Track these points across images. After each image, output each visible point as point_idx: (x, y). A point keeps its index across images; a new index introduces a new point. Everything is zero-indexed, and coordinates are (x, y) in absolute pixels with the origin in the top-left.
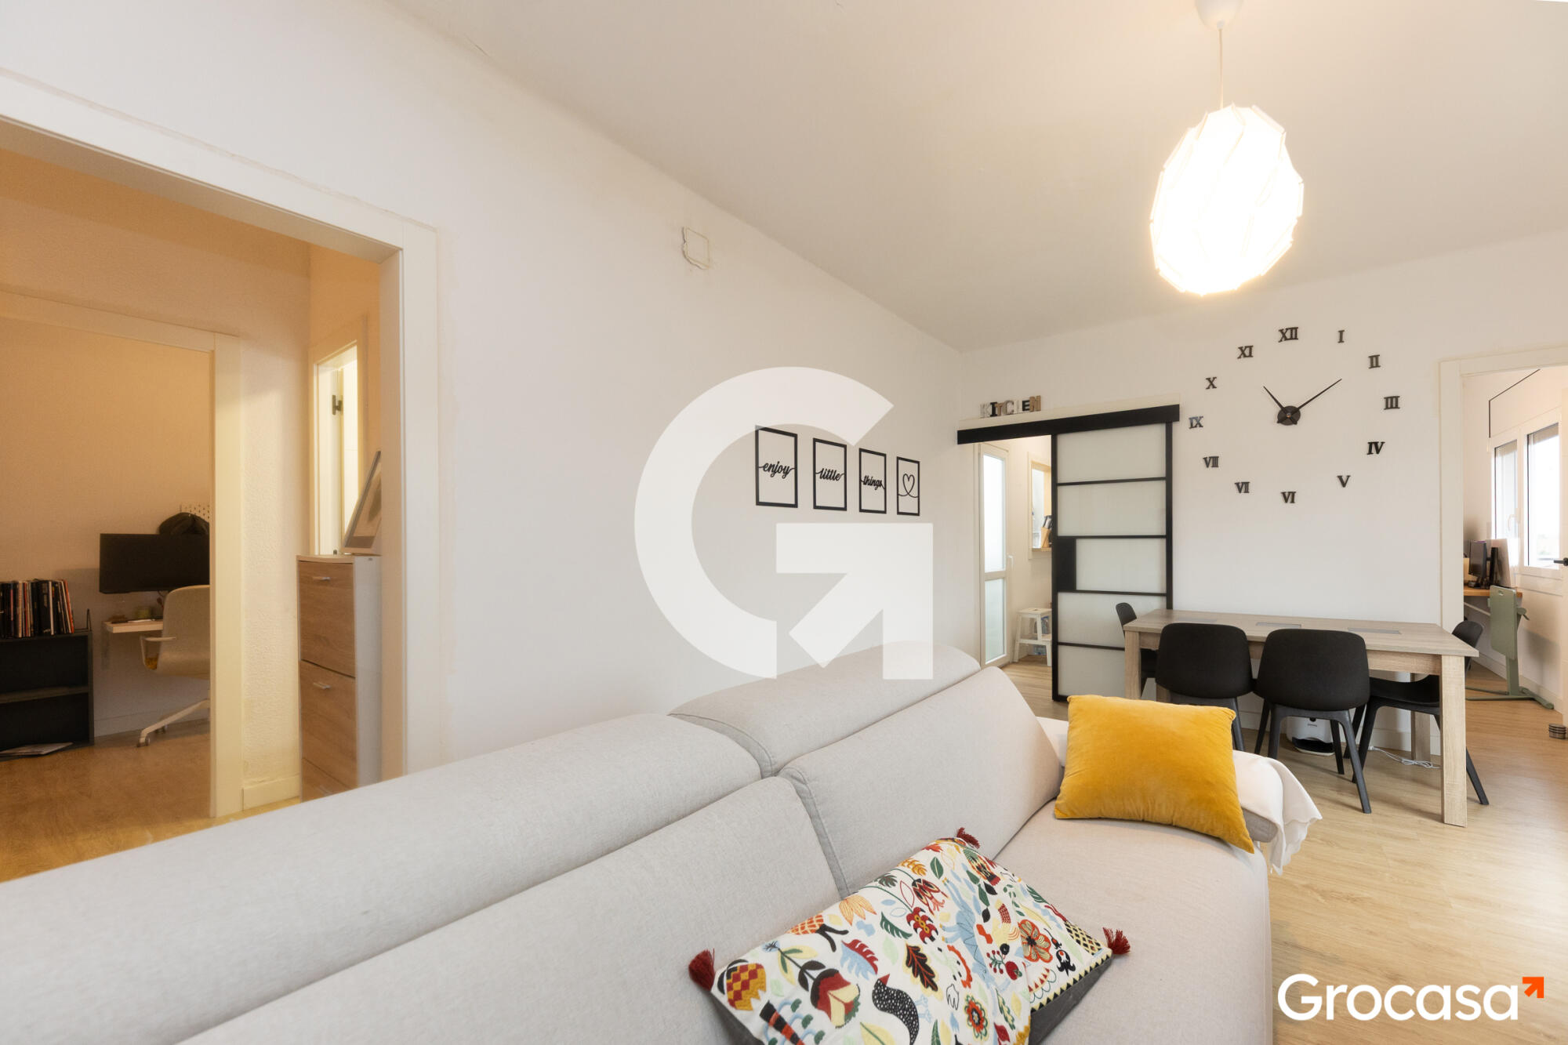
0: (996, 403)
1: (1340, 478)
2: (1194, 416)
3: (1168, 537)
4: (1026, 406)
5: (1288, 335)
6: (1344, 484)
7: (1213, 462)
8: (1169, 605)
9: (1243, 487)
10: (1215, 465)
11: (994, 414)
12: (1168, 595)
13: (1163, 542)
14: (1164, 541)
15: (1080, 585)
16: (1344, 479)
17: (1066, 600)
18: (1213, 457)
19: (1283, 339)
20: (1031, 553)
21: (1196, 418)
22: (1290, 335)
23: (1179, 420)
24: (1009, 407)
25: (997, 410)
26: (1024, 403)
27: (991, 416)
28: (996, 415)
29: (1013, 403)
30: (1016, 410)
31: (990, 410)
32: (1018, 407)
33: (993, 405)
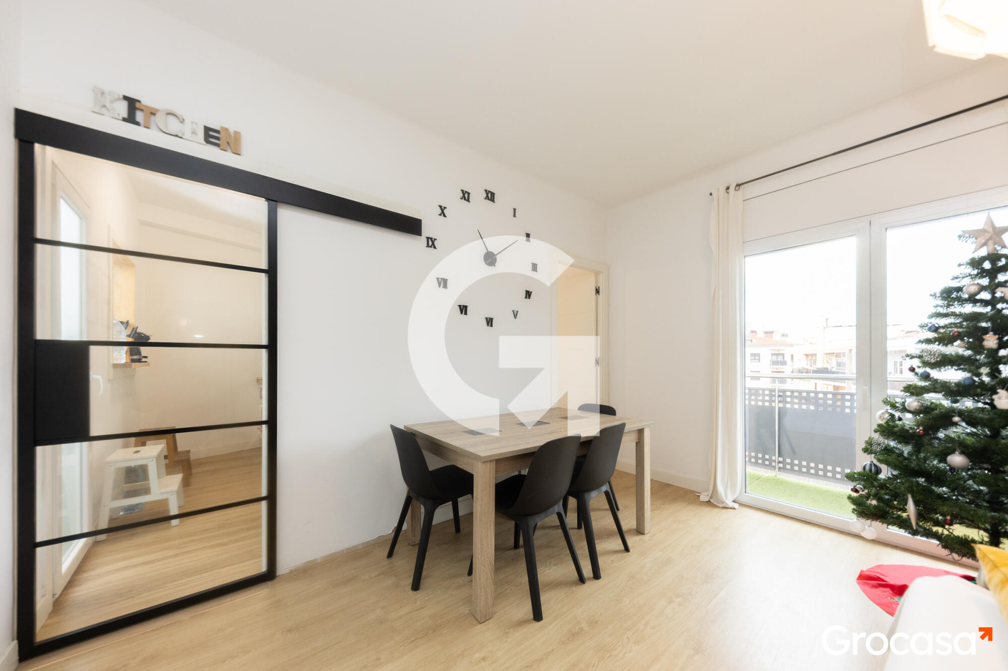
0: (139, 101)
2: (431, 236)
4: (211, 135)
11: (131, 119)
19: (487, 198)
20: (111, 370)
21: (431, 239)
22: (490, 196)
23: (421, 235)
24: (173, 125)
25: (139, 116)
26: (207, 130)
27: (124, 120)
28: (138, 124)
29: (182, 121)
30: (188, 135)
31: (123, 109)
32: (194, 133)
33: (132, 104)
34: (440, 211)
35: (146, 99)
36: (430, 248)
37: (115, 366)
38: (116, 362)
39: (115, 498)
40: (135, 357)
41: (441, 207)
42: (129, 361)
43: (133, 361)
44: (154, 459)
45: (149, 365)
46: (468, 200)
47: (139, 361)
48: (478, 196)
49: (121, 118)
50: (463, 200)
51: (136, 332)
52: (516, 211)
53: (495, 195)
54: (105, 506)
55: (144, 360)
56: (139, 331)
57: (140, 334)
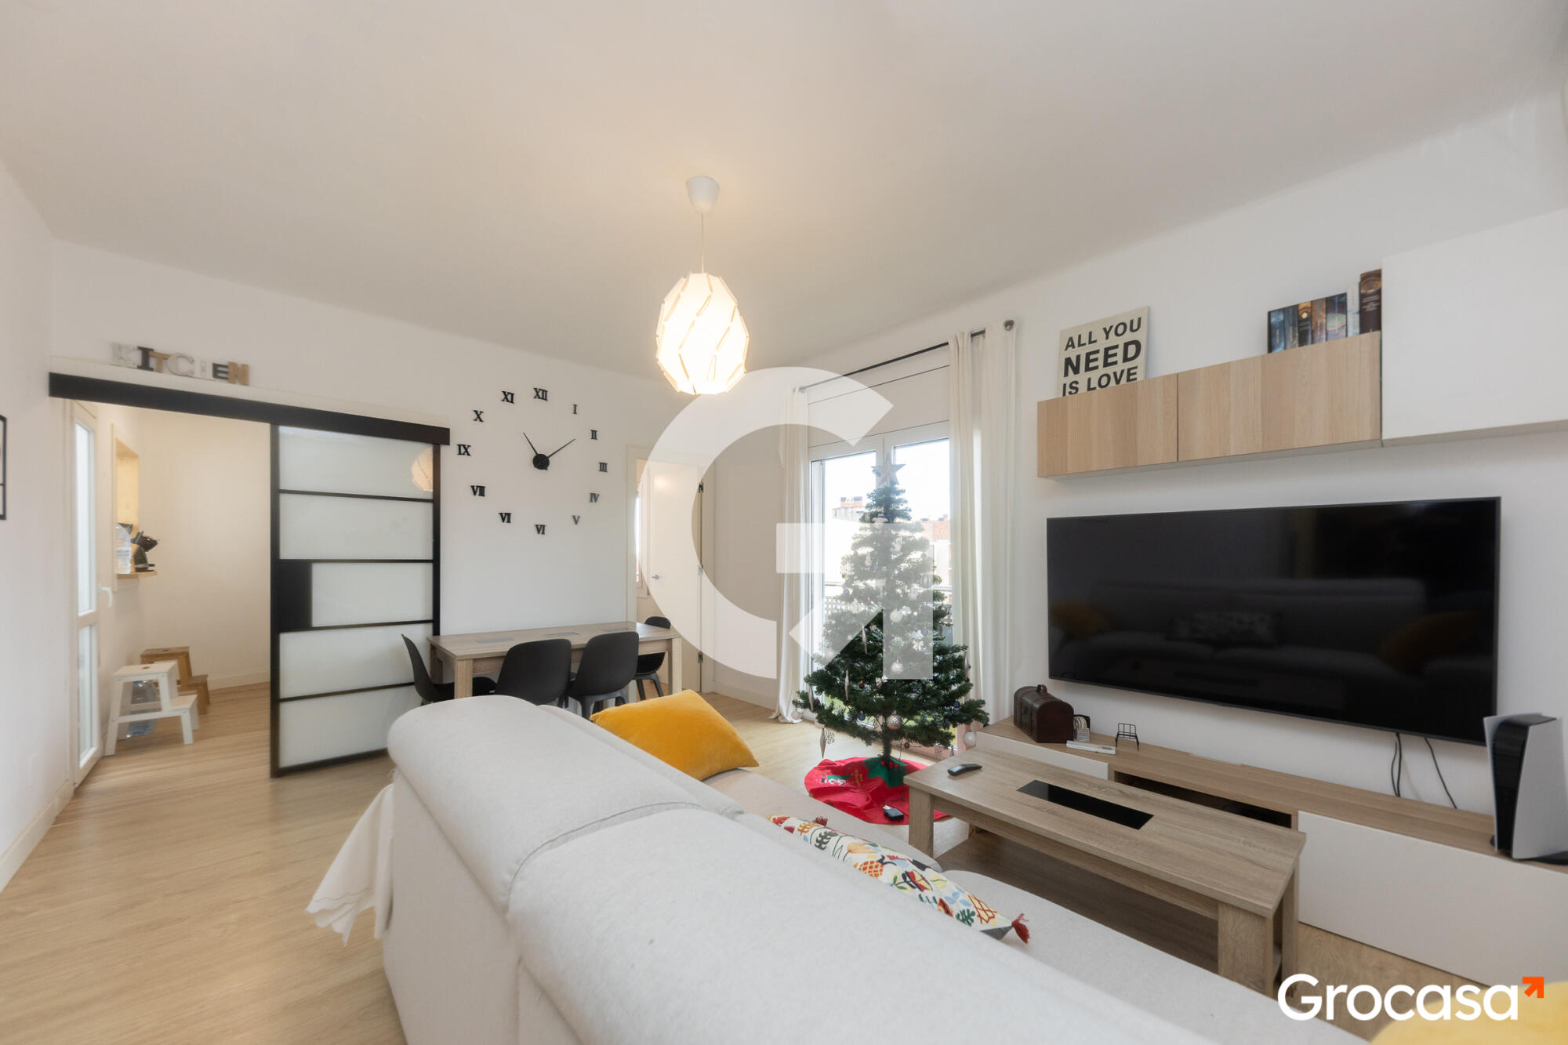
0: (152, 350)
1: (574, 517)
2: (463, 443)
3: (436, 561)
4: (219, 371)
5: (540, 394)
6: (576, 522)
7: (479, 491)
8: (436, 631)
9: (506, 517)
10: (482, 494)
11: (145, 366)
12: (435, 622)
13: (429, 568)
14: (430, 566)
15: (315, 623)
16: (577, 518)
17: (290, 641)
18: (480, 487)
19: (537, 396)
20: (116, 581)
21: (464, 446)
22: (541, 394)
23: (448, 444)
24: (183, 366)
25: (153, 363)
26: (216, 367)
27: (139, 367)
28: (152, 370)
29: (192, 361)
30: (197, 373)
31: (137, 358)
32: (203, 370)
33: (146, 353)
34: (475, 416)
35: (159, 347)
36: (463, 456)
37: (120, 577)
38: (120, 573)
39: (123, 714)
40: (141, 566)
41: (476, 412)
42: (133, 570)
43: (138, 570)
44: (166, 675)
45: (156, 574)
46: (512, 402)
47: (144, 570)
48: (524, 396)
49: (136, 367)
50: (505, 402)
51: (141, 536)
52: (577, 408)
53: (548, 393)
54: (113, 721)
55: (150, 568)
56: (145, 535)
57: (146, 538)
